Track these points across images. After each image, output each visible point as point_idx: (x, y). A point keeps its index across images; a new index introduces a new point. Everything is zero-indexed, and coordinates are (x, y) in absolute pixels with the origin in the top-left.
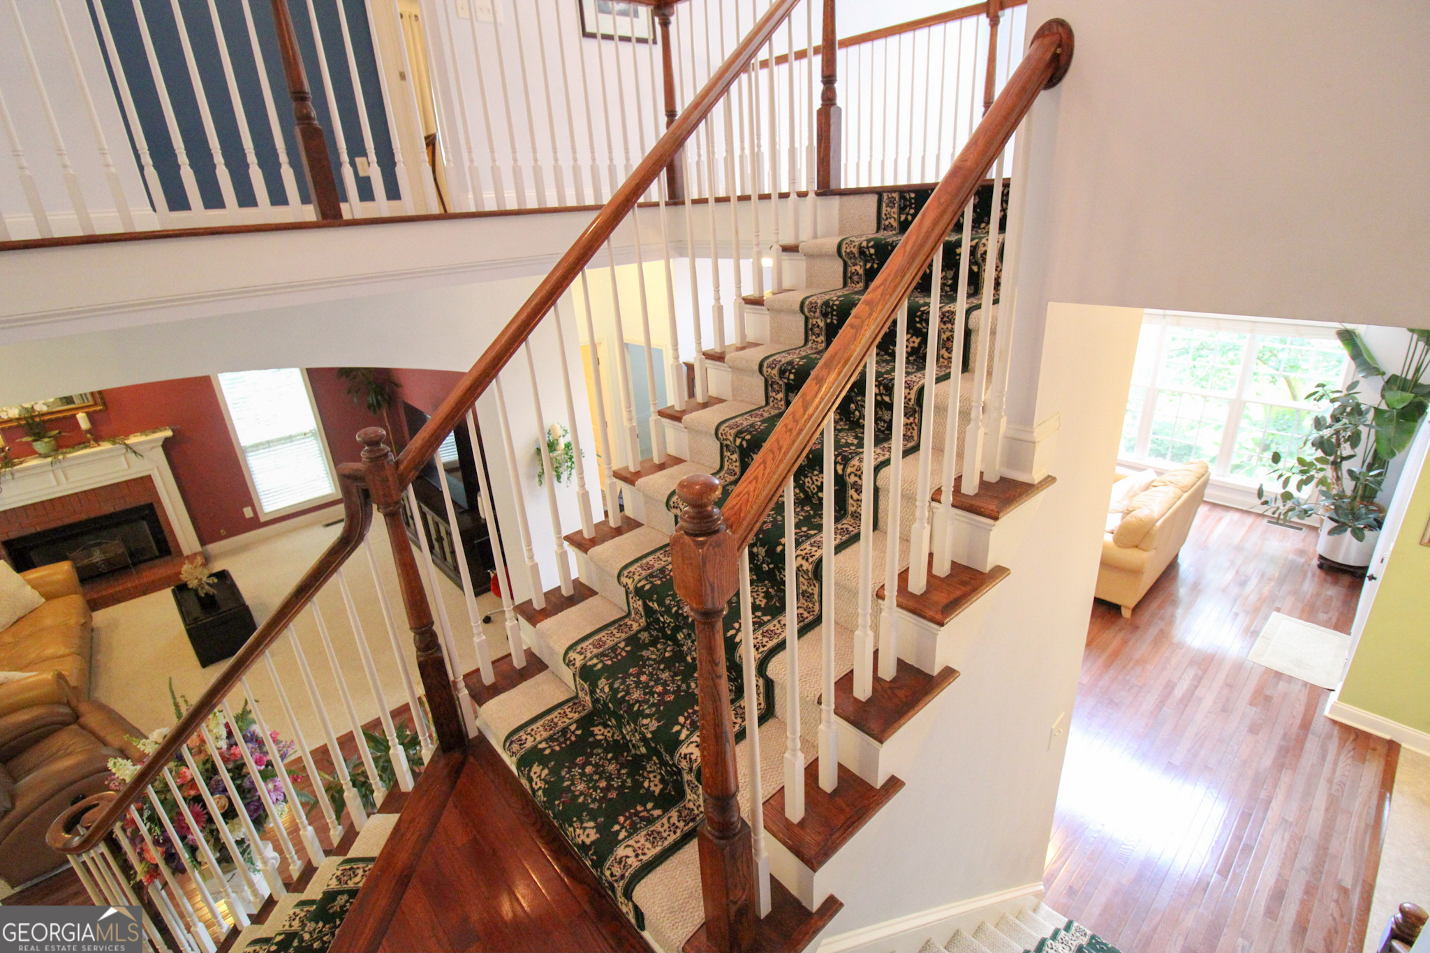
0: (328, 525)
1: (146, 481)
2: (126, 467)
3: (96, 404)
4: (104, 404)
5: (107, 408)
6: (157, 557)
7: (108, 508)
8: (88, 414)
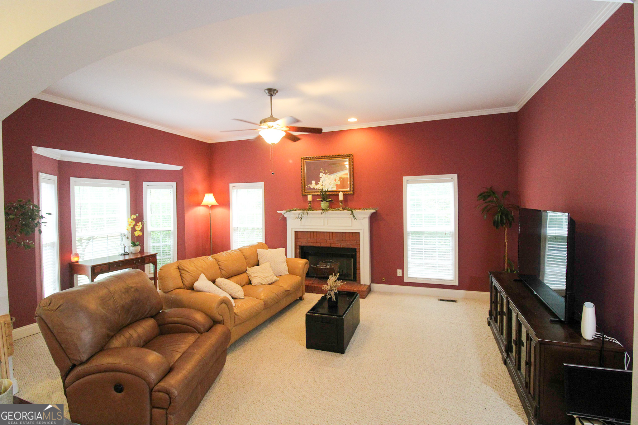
0: (441, 300)
1: (356, 235)
2: (351, 225)
3: (350, 191)
4: (353, 191)
5: (353, 194)
6: (352, 280)
7: (338, 245)
8: (344, 195)
